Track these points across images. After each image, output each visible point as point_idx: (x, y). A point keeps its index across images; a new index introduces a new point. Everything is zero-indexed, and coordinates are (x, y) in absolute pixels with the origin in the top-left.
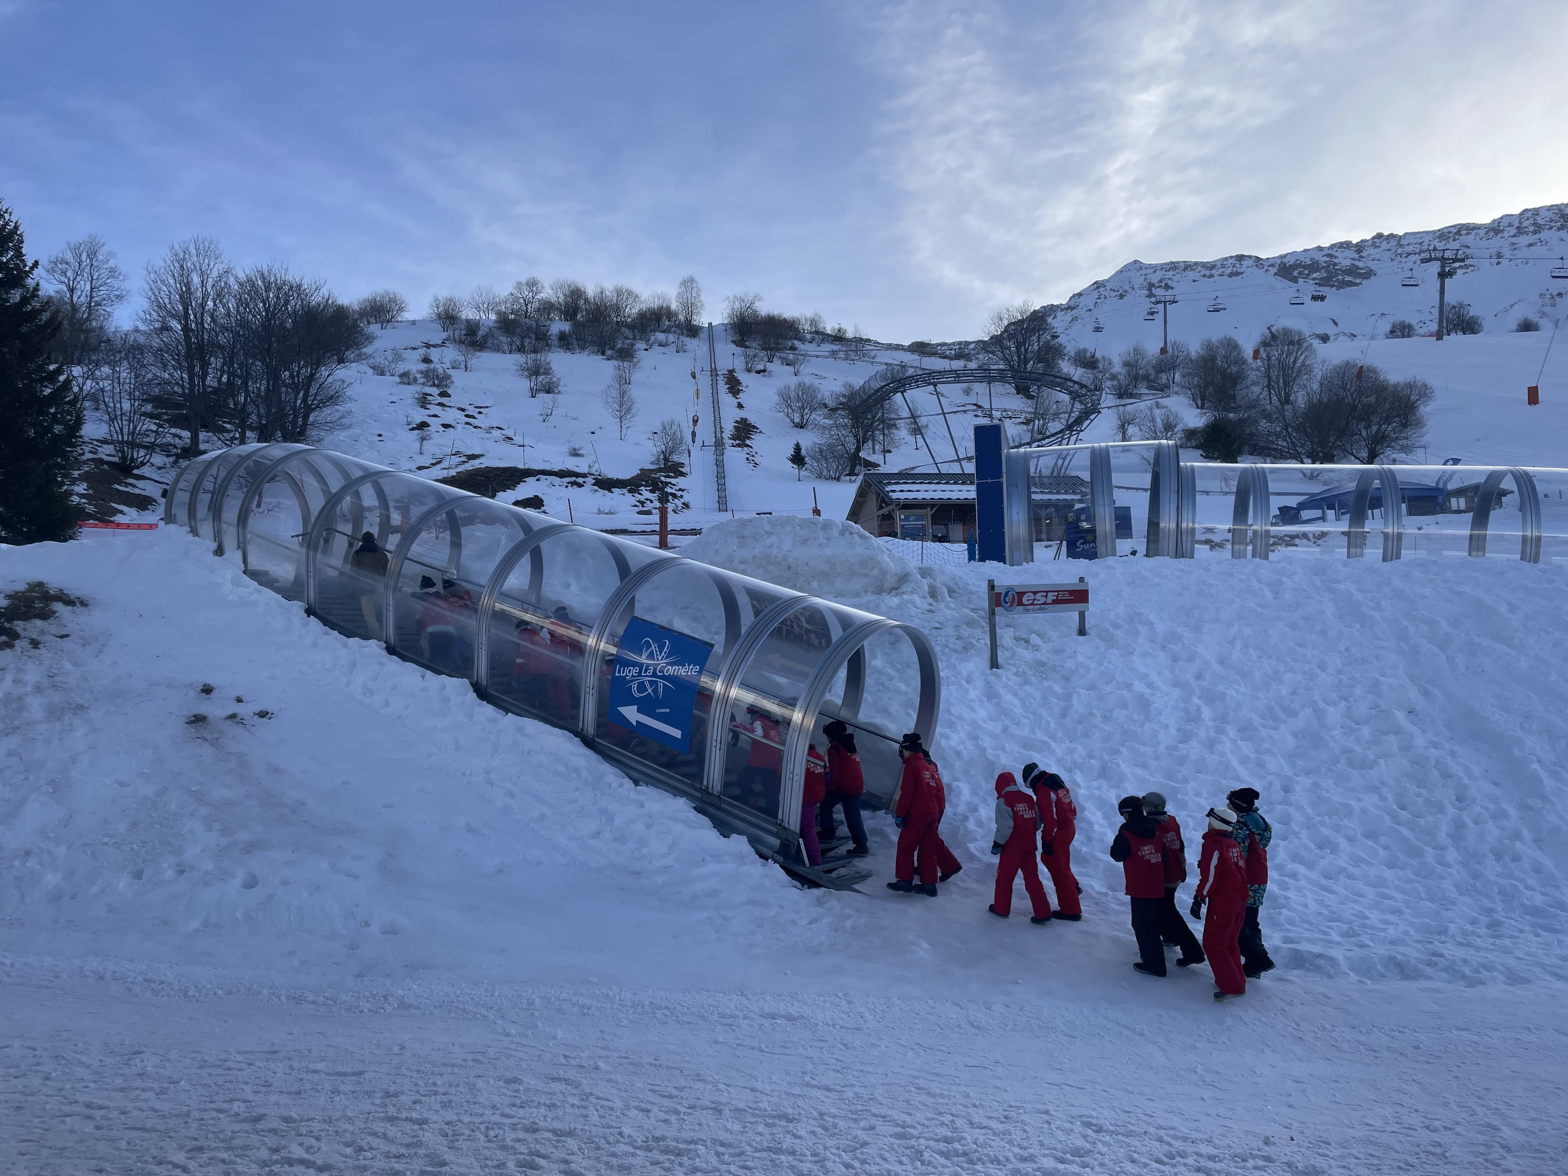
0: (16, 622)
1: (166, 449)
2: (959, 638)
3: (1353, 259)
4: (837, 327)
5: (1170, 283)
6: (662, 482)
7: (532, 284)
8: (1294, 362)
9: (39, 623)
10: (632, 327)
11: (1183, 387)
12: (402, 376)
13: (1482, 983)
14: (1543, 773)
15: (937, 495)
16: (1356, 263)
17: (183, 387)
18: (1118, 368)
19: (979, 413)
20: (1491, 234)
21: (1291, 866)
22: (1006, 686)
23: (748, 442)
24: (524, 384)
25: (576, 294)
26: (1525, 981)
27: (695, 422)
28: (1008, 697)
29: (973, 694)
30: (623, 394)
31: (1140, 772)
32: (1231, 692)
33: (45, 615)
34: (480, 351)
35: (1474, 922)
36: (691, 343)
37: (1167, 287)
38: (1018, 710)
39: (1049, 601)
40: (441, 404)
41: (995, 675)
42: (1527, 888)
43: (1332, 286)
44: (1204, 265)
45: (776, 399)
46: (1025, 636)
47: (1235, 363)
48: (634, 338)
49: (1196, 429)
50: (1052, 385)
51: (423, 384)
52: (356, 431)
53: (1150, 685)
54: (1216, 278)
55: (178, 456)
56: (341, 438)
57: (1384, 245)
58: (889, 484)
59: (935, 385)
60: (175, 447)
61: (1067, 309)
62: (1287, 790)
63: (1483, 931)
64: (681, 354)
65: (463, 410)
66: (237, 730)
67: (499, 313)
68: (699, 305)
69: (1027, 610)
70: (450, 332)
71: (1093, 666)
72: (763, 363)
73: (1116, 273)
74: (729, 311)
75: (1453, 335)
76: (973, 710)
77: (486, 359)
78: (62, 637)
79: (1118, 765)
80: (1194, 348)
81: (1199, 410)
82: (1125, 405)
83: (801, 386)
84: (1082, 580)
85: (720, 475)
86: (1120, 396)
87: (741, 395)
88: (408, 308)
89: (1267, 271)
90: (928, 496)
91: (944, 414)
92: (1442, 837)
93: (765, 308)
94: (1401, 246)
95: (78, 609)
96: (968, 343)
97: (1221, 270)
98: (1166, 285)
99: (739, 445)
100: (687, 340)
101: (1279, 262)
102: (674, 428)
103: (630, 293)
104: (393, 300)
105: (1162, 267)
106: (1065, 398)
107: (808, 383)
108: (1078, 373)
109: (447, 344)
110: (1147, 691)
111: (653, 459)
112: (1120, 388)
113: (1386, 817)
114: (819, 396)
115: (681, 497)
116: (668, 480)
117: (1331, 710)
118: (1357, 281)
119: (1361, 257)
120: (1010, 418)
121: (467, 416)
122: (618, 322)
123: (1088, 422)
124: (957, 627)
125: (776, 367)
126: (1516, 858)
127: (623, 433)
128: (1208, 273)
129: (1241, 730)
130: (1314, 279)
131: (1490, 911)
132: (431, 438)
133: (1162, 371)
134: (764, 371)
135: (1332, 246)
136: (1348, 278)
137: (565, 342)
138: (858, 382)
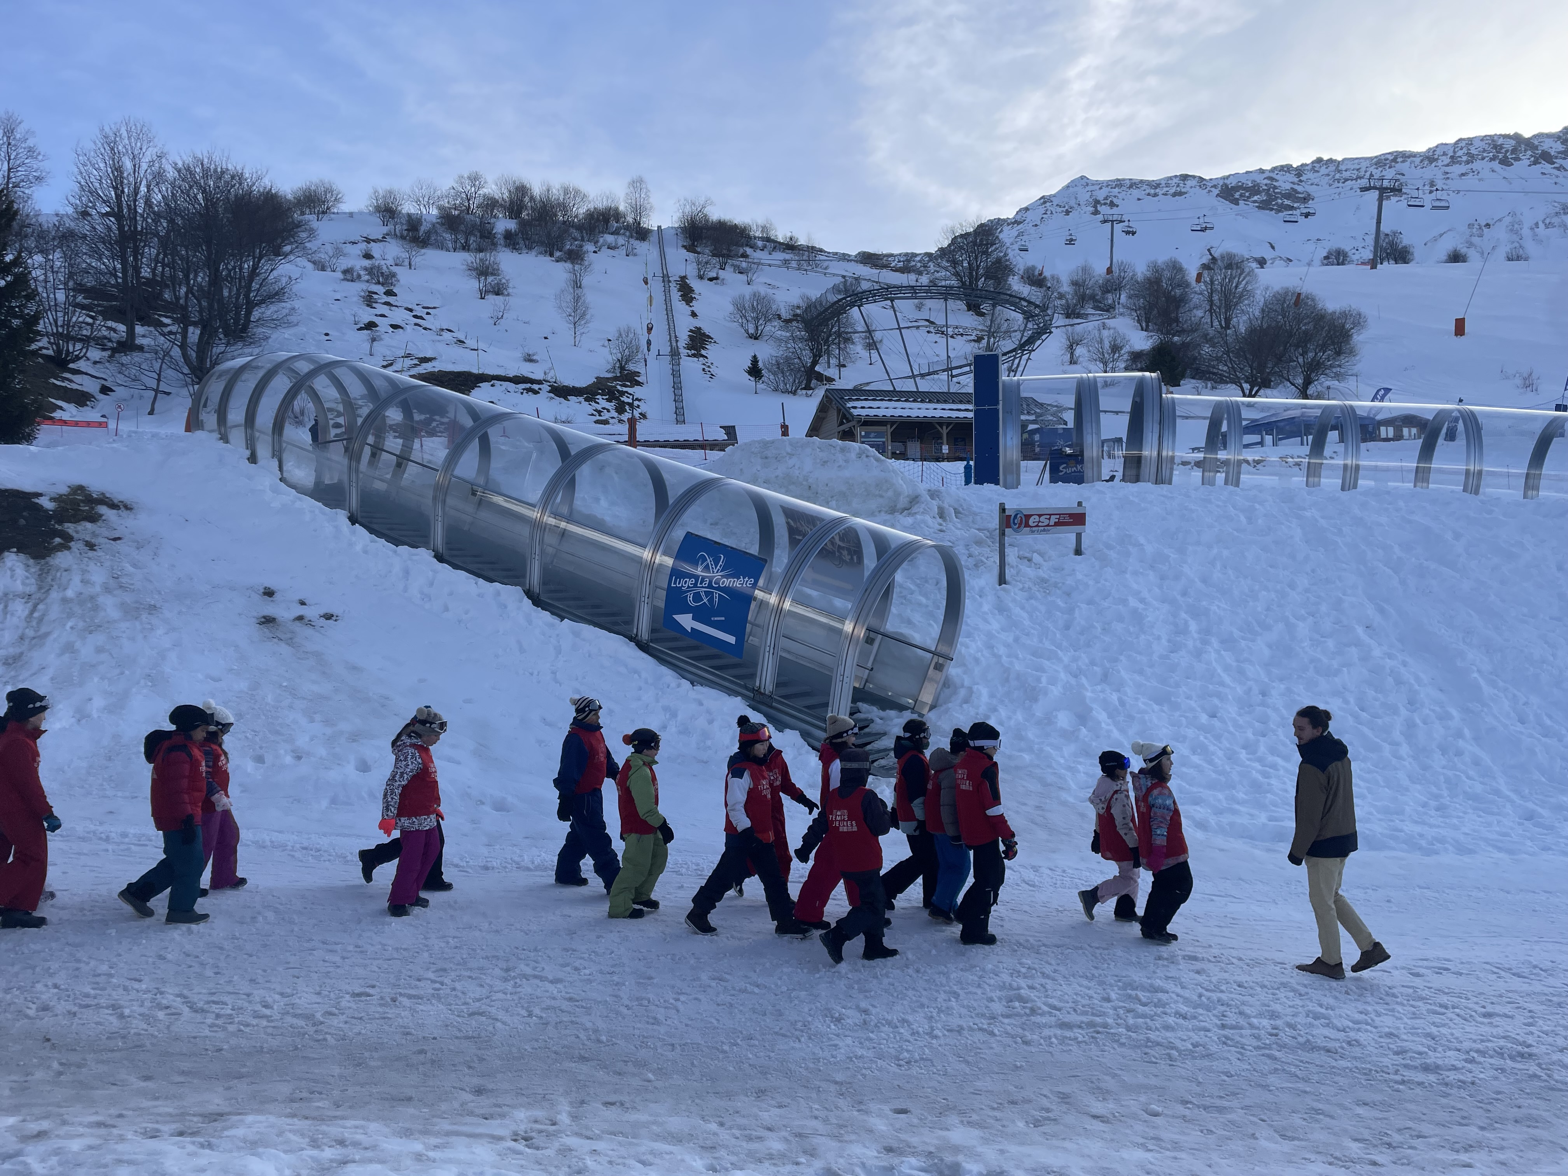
0: (66, 525)
1: (100, 342)
2: (970, 556)
3: (1293, 183)
4: (789, 235)
5: (1115, 201)
6: (618, 391)
7: (474, 179)
8: (1236, 287)
9: (89, 525)
10: (580, 227)
11: (1128, 308)
12: (345, 272)
13: (1437, 853)
14: (1482, 682)
15: (898, 413)
16: (1296, 187)
17: (116, 277)
18: (1066, 288)
19: (932, 329)
20: (1426, 162)
21: (1271, 758)
22: (1014, 601)
23: (703, 352)
24: (473, 285)
25: (521, 190)
26: (1471, 852)
27: (650, 330)
28: (1017, 610)
29: (986, 608)
30: (577, 299)
31: (1137, 677)
32: (1214, 608)
33: (94, 518)
34: (423, 247)
35: (1425, 805)
36: (642, 247)
37: (1112, 205)
38: (1027, 623)
39: (1052, 523)
40: (387, 304)
41: (1004, 590)
42: (1469, 777)
43: (1272, 209)
44: (1149, 184)
45: (731, 308)
46: (1027, 555)
47: (1179, 286)
48: (583, 240)
49: (1142, 351)
50: (1003, 303)
51: (367, 281)
52: (302, 329)
53: (1142, 601)
54: (1161, 197)
55: (114, 351)
56: (286, 336)
57: (1323, 170)
58: (850, 400)
59: (892, 300)
60: (110, 340)
61: (1013, 223)
62: (1264, 694)
63: (1433, 813)
64: (630, 257)
65: (411, 310)
66: (309, 631)
67: (440, 208)
68: (648, 206)
69: (1033, 532)
70: (391, 227)
71: (1091, 583)
72: (715, 270)
73: (1063, 188)
74: (679, 214)
75: (1385, 263)
76: (986, 621)
77: (430, 256)
78: (115, 539)
79: (1119, 672)
80: (1141, 270)
81: (1145, 333)
82: (1072, 325)
83: (756, 296)
84: (1080, 504)
85: (677, 386)
86: (1068, 316)
87: (694, 303)
88: (345, 199)
89: (1210, 191)
90: (889, 413)
91: (900, 329)
92: (1397, 735)
93: (715, 214)
94: (1340, 171)
95: (124, 513)
96: (914, 255)
97: (1165, 189)
98: (1112, 202)
99: (694, 355)
100: (636, 243)
101: (1221, 183)
102: (631, 335)
103: (577, 192)
104: (329, 190)
105: (1108, 184)
106: (1020, 317)
107: (763, 293)
108: (1025, 290)
109: (388, 239)
110: (1141, 606)
111: (609, 367)
112: (1068, 306)
113: (1350, 717)
114: (774, 307)
115: (638, 407)
116: (625, 389)
117: (1301, 624)
118: (1296, 205)
119: (1301, 181)
120: (962, 335)
121: (415, 317)
122: (564, 222)
123: (1039, 342)
124: (967, 546)
125: (728, 274)
126: (1459, 753)
127: (577, 339)
128: (1152, 191)
129: (1223, 642)
130: (1255, 202)
131: (1437, 797)
132: (381, 339)
133: (1108, 292)
134: (716, 278)
135: (1274, 169)
136: (1287, 202)
137: (511, 240)
138: (814, 294)
